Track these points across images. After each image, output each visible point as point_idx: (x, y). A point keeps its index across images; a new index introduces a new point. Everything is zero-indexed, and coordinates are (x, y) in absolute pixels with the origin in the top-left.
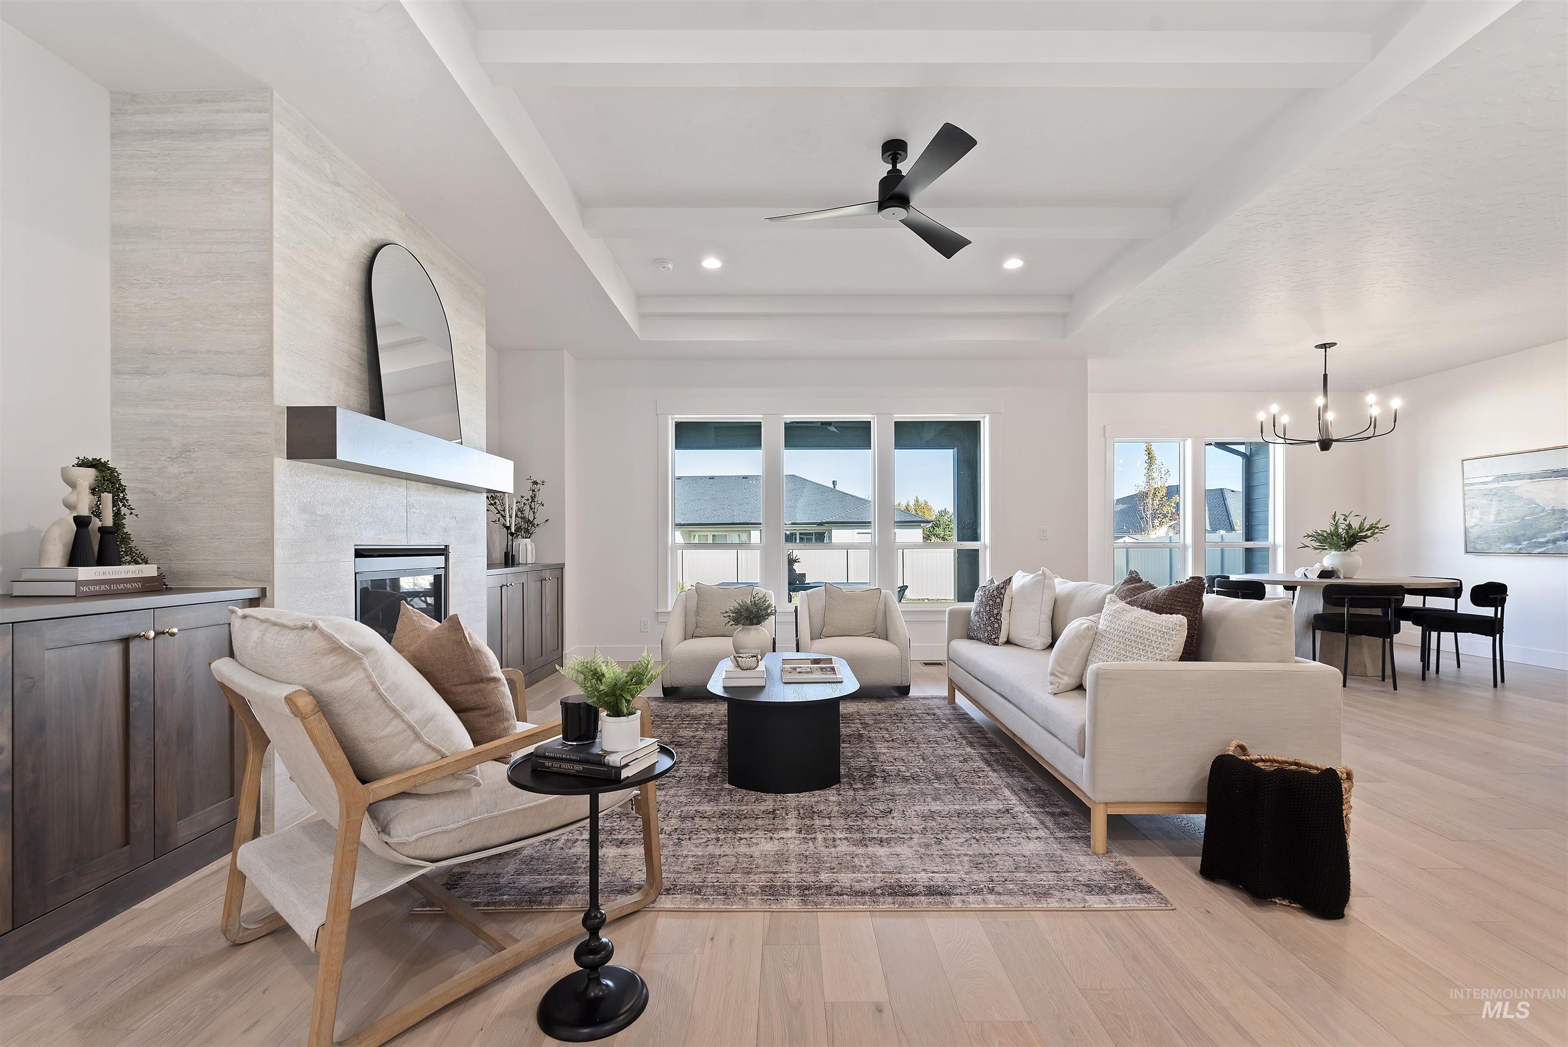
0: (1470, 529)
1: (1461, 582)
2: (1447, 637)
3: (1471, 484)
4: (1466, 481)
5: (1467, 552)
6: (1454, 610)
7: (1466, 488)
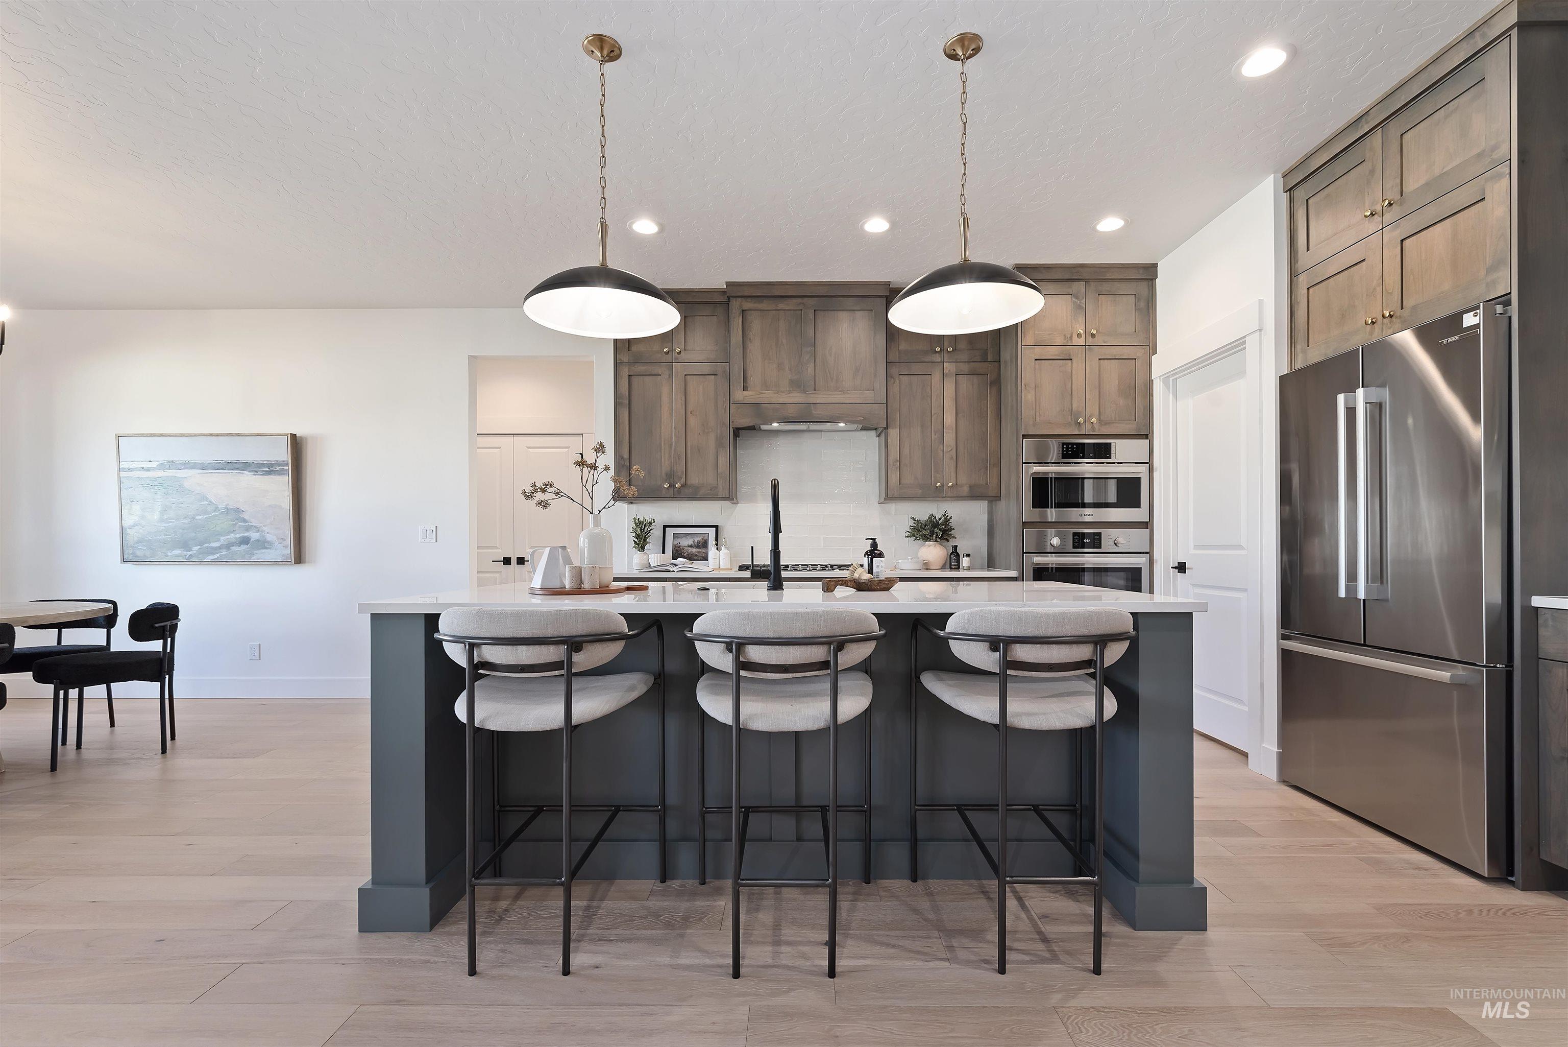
0: (128, 530)
1: (114, 604)
2: (95, 692)
3: (130, 470)
4: (123, 465)
5: (124, 560)
6: (105, 644)
7: (123, 474)
